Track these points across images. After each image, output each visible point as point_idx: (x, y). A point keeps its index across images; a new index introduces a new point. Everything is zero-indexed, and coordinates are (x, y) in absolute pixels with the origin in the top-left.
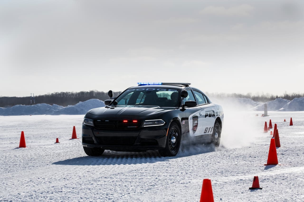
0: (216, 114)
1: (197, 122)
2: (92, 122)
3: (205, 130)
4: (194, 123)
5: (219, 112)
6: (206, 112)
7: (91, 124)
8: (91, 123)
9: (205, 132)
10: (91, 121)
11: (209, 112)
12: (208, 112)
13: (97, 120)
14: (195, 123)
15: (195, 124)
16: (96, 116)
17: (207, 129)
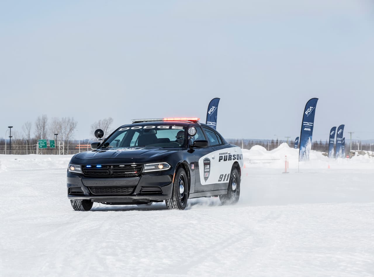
0: (234, 158)
1: (210, 167)
2: (80, 169)
3: (220, 178)
4: (205, 168)
5: (237, 155)
6: (220, 155)
7: (79, 171)
8: (78, 169)
9: (219, 181)
10: (78, 167)
11: (224, 154)
12: (222, 154)
13: (86, 166)
14: (207, 167)
15: (207, 169)
16: (85, 161)
17: (222, 176)
